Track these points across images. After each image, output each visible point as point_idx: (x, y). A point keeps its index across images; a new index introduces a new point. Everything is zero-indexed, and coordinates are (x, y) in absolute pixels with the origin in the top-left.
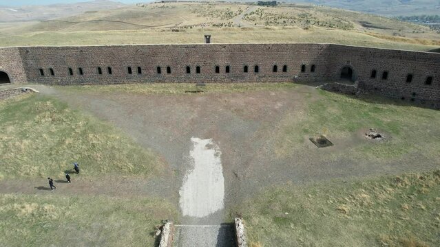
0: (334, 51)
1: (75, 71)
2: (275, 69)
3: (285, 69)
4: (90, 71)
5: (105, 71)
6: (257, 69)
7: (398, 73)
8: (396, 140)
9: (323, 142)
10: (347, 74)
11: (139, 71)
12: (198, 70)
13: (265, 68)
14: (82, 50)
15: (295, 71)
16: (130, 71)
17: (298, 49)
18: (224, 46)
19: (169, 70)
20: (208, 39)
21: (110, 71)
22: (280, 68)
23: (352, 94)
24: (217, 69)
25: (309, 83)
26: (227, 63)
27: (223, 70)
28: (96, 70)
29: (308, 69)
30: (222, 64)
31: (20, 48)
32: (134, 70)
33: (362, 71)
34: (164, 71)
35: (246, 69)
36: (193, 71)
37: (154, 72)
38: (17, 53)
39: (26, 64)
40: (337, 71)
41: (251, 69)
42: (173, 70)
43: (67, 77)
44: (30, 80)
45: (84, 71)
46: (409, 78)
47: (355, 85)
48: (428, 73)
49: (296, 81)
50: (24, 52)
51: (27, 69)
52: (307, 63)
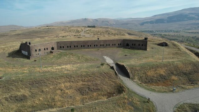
0: (124, 41)
1: (69, 47)
2: (113, 45)
3: (115, 45)
4: (72, 47)
5: (76, 46)
6: (109, 45)
7: (137, 44)
8: (138, 54)
9: (126, 55)
10: (128, 45)
11: (84, 46)
12: (97, 46)
13: (111, 45)
14: (71, 42)
15: (117, 45)
16: (82, 46)
17: (117, 40)
18: (102, 40)
19: (90, 46)
20: (98, 39)
21: (77, 46)
22: (114, 45)
23: (129, 49)
24: (101, 45)
25: (120, 47)
26: (103, 44)
27: (102, 45)
28: (74, 46)
29: (120, 44)
30: (102, 44)
31: (57, 42)
32: (83, 46)
33: (130, 44)
34: (89, 46)
35: (107, 45)
36: (96, 46)
37: (87, 46)
38: (56, 43)
39: (57, 45)
40: (125, 45)
41: (108, 45)
42: (91, 46)
43: (67, 48)
44: (58, 49)
45: (71, 47)
46: (139, 45)
47: (130, 47)
48: (142, 44)
49: (117, 47)
50: (58, 43)
51: (57, 47)
52: (119, 43)
